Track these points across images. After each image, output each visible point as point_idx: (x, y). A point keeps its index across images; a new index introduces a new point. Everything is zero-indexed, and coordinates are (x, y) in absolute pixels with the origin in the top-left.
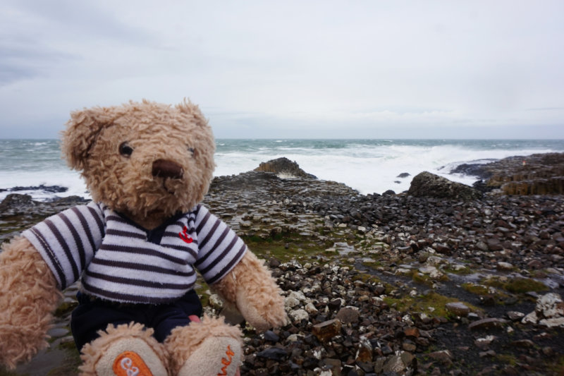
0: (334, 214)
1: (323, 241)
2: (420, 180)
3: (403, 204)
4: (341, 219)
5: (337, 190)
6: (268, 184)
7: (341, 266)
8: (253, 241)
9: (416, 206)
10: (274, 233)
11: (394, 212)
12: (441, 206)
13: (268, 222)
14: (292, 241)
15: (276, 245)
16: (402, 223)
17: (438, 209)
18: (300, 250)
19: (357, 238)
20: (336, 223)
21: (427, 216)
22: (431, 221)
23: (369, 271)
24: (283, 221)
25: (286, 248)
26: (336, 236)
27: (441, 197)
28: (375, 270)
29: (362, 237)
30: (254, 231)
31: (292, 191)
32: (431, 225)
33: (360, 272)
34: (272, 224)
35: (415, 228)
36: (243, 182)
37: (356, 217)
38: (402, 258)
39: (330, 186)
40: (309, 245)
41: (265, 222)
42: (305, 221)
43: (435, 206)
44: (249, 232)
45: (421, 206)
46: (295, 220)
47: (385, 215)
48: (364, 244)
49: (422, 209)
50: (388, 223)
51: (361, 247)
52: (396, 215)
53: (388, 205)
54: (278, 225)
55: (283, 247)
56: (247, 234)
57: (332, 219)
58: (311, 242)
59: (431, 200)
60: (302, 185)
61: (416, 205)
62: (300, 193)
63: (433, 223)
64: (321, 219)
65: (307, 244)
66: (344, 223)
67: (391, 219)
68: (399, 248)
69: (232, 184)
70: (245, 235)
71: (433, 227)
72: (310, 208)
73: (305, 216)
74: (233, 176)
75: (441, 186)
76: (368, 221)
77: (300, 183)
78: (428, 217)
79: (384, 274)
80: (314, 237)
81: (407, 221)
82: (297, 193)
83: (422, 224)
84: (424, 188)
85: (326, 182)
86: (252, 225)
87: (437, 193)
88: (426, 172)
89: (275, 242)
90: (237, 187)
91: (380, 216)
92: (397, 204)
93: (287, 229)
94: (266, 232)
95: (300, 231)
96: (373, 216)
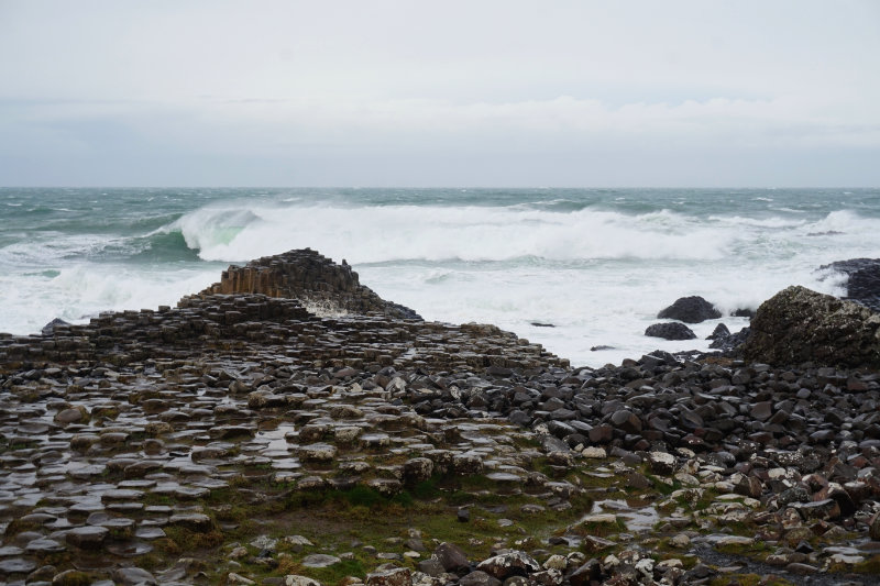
0: (562, 420)
1: (564, 495)
2: (784, 315)
3: (749, 387)
4: (584, 433)
5: (508, 353)
6: (287, 335)
7: (657, 559)
8: (356, 502)
9: (787, 393)
10: (411, 474)
11: (730, 411)
12: (864, 391)
13: (385, 445)
14: (470, 499)
15: (426, 511)
16: (763, 442)
17: (857, 399)
18: (505, 523)
19: (655, 485)
20: (572, 445)
21: (829, 418)
22: (847, 433)
23: (745, 565)
24: (424, 441)
25: (462, 520)
26: (592, 482)
27: (853, 366)
28: (759, 562)
29: (669, 481)
30: (353, 472)
31: (372, 357)
32: (851, 444)
33: (721, 569)
34: (398, 451)
35: (806, 454)
36: (203, 330)
37: (628, 426)
38: (819, 530)
39: (480, 341)
40: (527, 507)
41: (375, 444)
42: (482, 440)
43: (845, 391)
44: (336, 477)
45: (804, 392)
46: (453, 438)
47: (709, 418)
48: (685, 501)
49: (809, 399)
50: (721, 443)
51: (681, 510)
52: (740, 419)
53: (706, 389)
54: (416, 453)
55: (452, 519)
56: (332, 481)
57: (559, 433)
58: (531, 501)
59: (825, 372)
60: (394, 339)
61: (786, 390)
62: (397, 362)
63: (856, 439)
64: (528, 435)
65: (520, 506)
66: (595, 445)
67: (728, 432)
68: (798, 505)
69: (165, 339)
70: (327, 485)
71: (858, 450)
72: (478, 404)
73: (476, 427)
74: (164, 310)
75: (850, 330)
76: (665, 438)
77: (384, 332)
78: (835, 423)
79: (792, 572)
80: (531, 485)
81: (778, 436)
82: (388, 362)
83: (824, 442)
84: (796, 338)
85: (463, 328)
86: (337, 455)
87: (841, 353)
88: (799, 289)
89: (421, 505)
90: (187, 347)
91: (697, 422)
92: (732, 388)
93: (450, 463)
94: (389, 475)
95: (488, 470)
96: (675, 423)
